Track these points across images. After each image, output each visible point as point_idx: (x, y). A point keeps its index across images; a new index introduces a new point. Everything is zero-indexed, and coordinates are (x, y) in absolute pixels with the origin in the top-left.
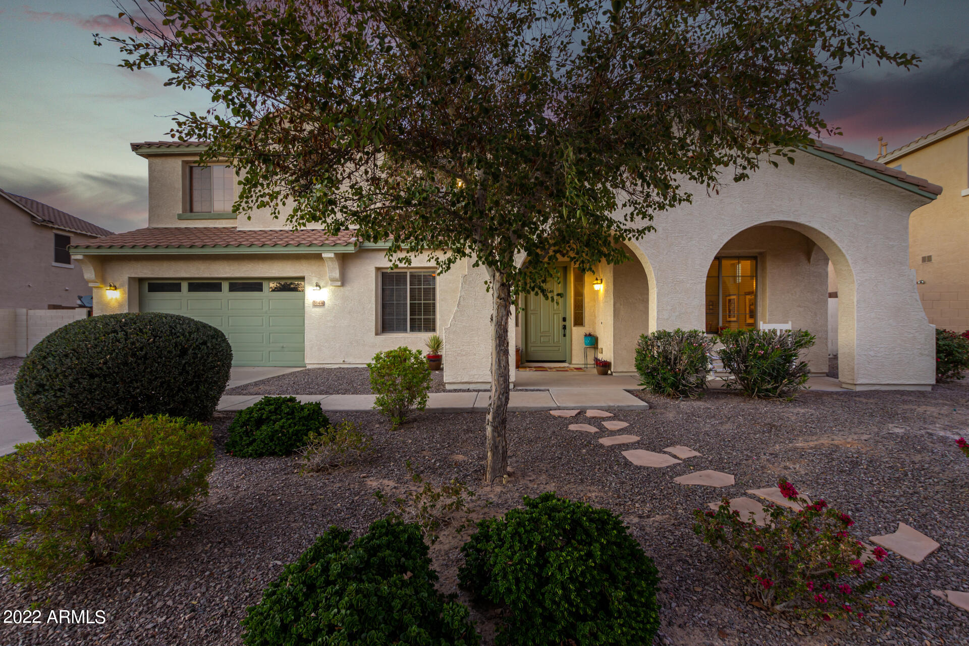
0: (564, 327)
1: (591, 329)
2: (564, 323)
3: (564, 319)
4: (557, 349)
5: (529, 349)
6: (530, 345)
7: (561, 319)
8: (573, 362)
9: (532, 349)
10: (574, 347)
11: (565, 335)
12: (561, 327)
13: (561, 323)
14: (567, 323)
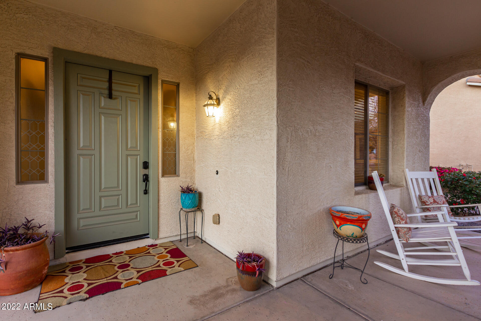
0: (146, 179)
1: (188, 180)
2: (146, 172)
3: (146, 165)
4: (133, 215)
5: (75, 224)
6: (76, 216)
7: (140, 165)
8: (161, 235)
9: (82, 223)
10: (162, 211)
11: (146, 192)
12: (140, 178)
13: (141, 172)
14: (151, 172)
